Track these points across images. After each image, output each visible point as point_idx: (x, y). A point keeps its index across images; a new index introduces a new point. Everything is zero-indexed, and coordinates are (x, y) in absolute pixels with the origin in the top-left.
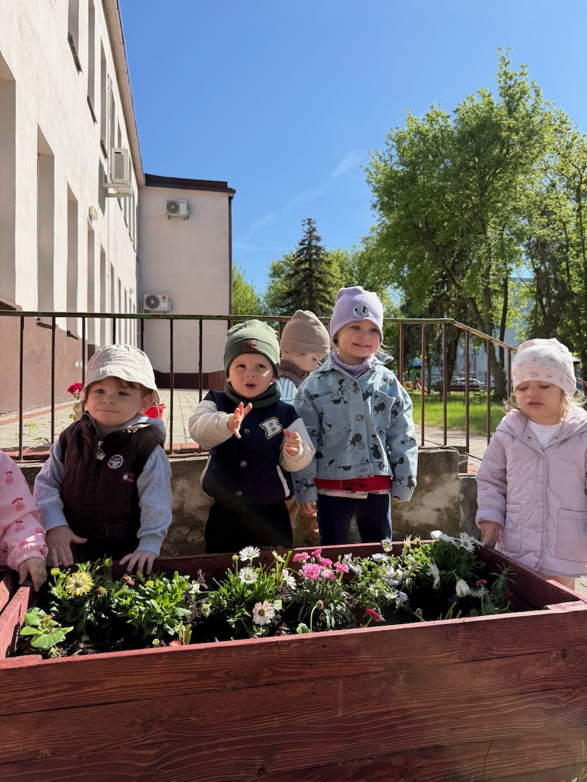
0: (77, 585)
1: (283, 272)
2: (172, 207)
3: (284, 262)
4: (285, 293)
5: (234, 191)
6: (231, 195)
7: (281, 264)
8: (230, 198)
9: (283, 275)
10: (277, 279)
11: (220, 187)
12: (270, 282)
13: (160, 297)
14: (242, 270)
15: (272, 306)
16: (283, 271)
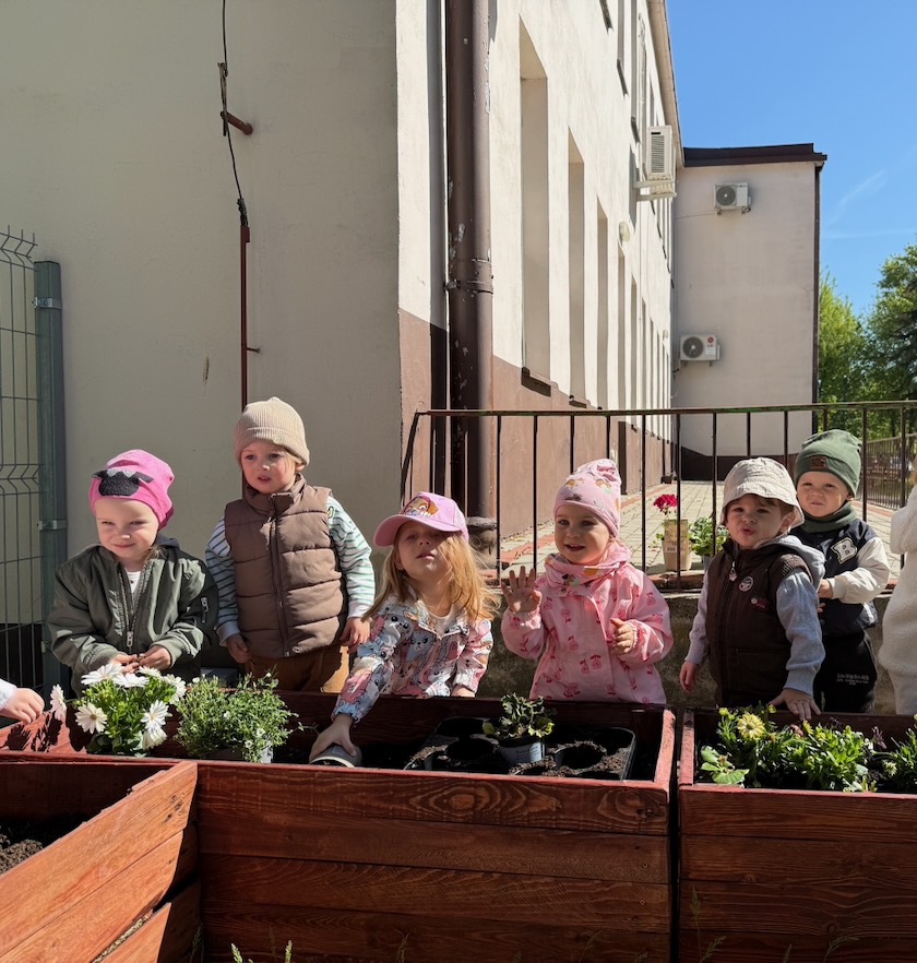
0: (749, 728)
1: (904, 276)
2: (726, 196)
3: (906, 259)
4: (908, 313)
5: (825, 157)
6: (819, 164)
7: (900, 262)
8: (818, 170)
9: (905, 282)
10: (894, 290)
11: (802, 153)
12: (881, 295)
13: (704, 340)
14: (830, 279)
15: (883, 337)
16: (906, 274)
